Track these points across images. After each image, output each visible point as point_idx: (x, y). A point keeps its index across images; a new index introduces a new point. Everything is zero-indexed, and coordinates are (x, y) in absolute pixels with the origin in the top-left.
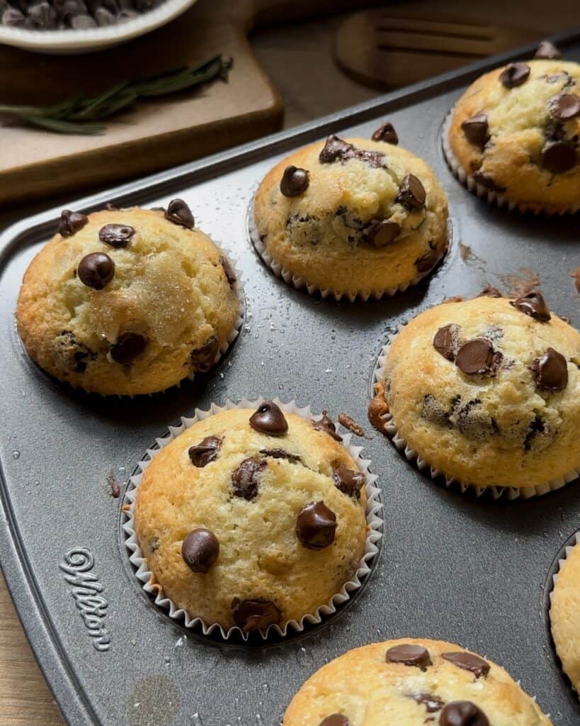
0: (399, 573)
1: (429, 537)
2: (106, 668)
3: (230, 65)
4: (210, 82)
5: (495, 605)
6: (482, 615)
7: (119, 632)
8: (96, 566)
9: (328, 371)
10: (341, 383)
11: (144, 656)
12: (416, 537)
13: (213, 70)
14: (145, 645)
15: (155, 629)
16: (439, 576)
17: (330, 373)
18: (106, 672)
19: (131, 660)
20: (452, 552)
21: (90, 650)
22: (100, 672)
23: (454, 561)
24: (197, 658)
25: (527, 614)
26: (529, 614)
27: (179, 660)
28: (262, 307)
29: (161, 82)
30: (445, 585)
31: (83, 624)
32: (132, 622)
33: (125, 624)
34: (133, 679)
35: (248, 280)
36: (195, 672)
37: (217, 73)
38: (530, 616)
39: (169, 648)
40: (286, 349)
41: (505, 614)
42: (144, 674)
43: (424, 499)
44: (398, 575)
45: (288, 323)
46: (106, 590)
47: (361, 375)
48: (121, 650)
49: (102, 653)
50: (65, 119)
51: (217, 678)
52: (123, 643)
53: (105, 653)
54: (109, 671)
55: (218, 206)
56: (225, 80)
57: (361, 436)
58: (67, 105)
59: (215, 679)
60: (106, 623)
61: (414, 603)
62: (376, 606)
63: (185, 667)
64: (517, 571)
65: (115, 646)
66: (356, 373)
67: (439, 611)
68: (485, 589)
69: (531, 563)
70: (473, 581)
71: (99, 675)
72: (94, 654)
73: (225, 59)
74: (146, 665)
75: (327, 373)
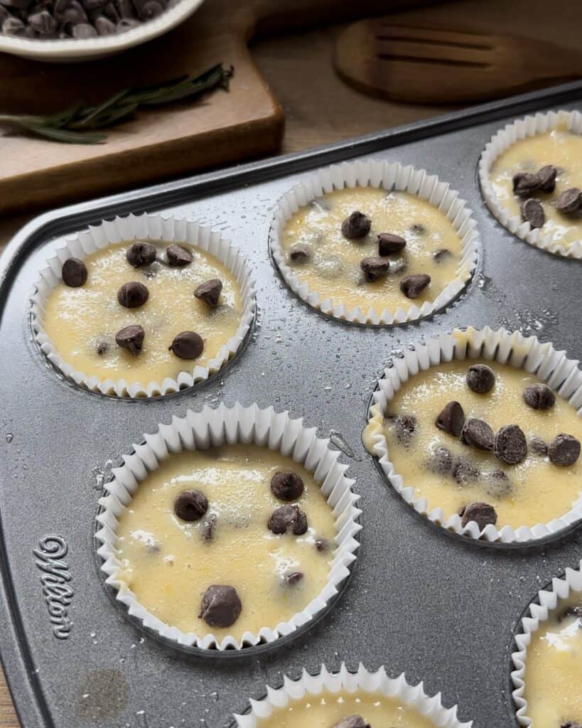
0: (366, 599)
1: (403, 567)
2: (62, 655)
3: (231, 75)
4: (210, 90)
5: (459, 644)
6: (444, 652)
7: (80, 622)
8: (68, 555)
9: (328, 388)
10: (339, 401)
11: (100, 649)
12: (390, 565)
13: (213, 79)
14: (104, 638)
15: (116, 624)
16: (407, 606)
17: (330, 390)
18: (62, 660)
19: (88, 651)
20: (424, 584)
21: (50, 637)
22: (55, 659)
23: (425, 594)
24: (152, 658)
25: (491, 656)
26: (493, 657)
27: (135, 657)
28: (271, 318)
29: (162, 91)
30: (412, 617)
31: (47, 610)
32: (94, 614)
33: (87, 615)
34: (87, 670)
35: (262, 290)
36: (148, 671)
37: (218, 82)
38: (494, 659)
39: (126, 644)
40: (288, 362)
41: (468, 654)
42: (97, 667)
43: (404, 527)
44: (365, 601)
45: (295, 337)
46: (75, 580)
47: (360, 397)
48: (80, 640)
49: (60, 641)
50: (65, 127)
51: (169, 680)
52: (82, 634)
53: (64, 641)
54: (65, 659)
55: (244, 214)
56: (226, 89)
57: (350, 457)
58: (68, 114)
59: (167, 680)
60: (70, 612)
61: (377, 631)
62: (338, 628)
63: (138, 664)
64: (488, 612)
65: (75, 635)
66: (355, 394)
67: (401, 642)
68: (452, 626)
69: (503, 605)
70: (441, 616)
71: (54, 661)
72: (53, 640)
73: (226, 68)
74: (101, 658)
75: (326, 390)
